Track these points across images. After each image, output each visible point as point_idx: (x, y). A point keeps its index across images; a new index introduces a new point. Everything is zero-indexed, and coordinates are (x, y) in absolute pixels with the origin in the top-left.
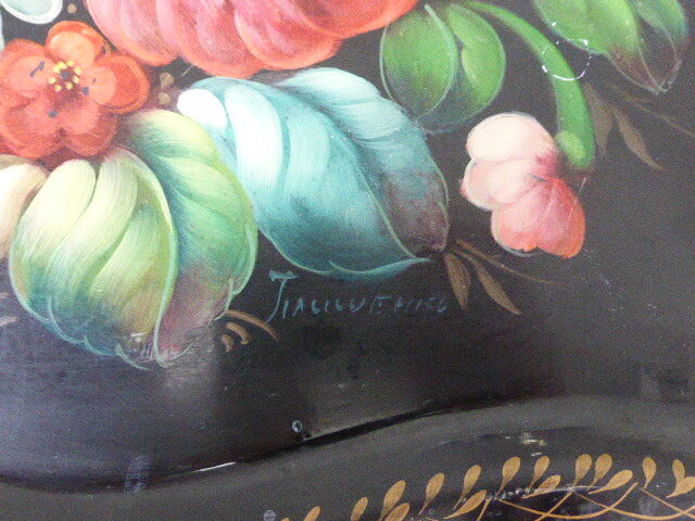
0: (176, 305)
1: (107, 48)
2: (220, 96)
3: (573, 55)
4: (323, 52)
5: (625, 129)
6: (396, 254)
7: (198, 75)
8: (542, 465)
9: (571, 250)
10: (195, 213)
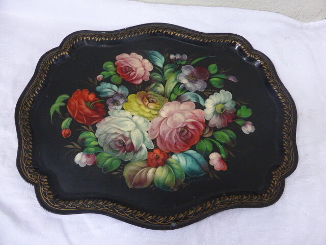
1: (161, 151)
2: (177, 156)
3: (221, 144)
4: (189, 148)
5: (229, 152)
6: (202, 173)
7: (174, 153)
9: (225, 169)
10: (176, 171)
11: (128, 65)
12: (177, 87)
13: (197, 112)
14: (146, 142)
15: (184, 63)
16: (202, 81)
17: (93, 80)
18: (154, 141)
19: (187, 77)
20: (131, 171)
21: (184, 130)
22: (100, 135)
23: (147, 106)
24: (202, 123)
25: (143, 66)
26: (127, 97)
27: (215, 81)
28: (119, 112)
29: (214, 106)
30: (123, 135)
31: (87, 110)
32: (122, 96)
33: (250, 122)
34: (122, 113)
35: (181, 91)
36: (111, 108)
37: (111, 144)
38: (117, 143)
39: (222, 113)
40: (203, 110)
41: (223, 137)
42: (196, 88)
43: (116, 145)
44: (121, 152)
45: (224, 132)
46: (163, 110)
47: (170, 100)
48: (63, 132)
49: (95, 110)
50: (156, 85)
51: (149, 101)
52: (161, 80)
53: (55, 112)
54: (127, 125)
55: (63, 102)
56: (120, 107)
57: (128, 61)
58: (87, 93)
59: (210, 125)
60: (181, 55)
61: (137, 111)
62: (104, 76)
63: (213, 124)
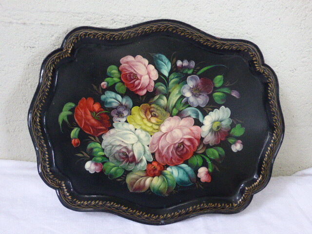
0: (168, 190)
1: (159, 164)
2: (171, 168)
3: (211, 160)
4: (182, 162)
6: (190, 183)
7: (169, 166)
8: (205, 204)
9: (209, 181)
10: (169, 181)
11: (133, 71)
12: (180, 101)
13: (195, 128)
14: (146, 155)
15: (190, 72)
16: (205, 95)
17: (98, 87)
18: (153, 154)
19: (191, 90)
20: (132, 179)
21: (181, 146)
22: (106, 146)
23: (149, 120)
24: (197, 139)
25: (149, 74)
26: (131, 109)
27: (218, 95)
28: (123, 124)
29: (212, 123)
30: (126, 148)
31: (93, 121)
32: (126, 107)
33: (240, 141)
34: (126, 125)
35: (183, 106)
36: (116, 119)
37: (116, 155)
38: (121, 154)
39: (217, 131)
40: (201, 127)
41: (213, 154)
42: (198, 102)
43: (119, 156)
44: (124, 163)
45: (216, 149)
46: (164, 125)
47: (171, 116)
48: (73, 141)
49: (101, 121)
50: (159, 98)
51: (152, 116)
52: (166, 92)
53: (64, 121)
54: (130, 138)
55: (70, 110)
56: (124, 120)
57: (133, 66)
58: (92, 102)
59: (204, 142)
60: (189, 61)
61: (140, 125)
62: (108, 84)
63: (207, 141)
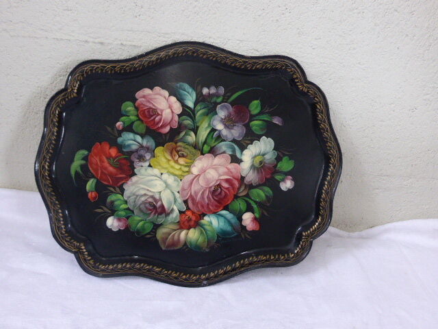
0: (208, 244)
1: (193, 213)
2: (209, 217)
3: (256, 202)
4: (221, 209)
5: (264, 211)
6: (234, 233)
7: (206, 214)
8: (254, 257)
9: (257, 229)
10: (208, 232)
11: (151, 106)
12: (210, 136)
13: (233, 166)
14: (177, 203)
15: (219, 100)
16: (240, 125)
17: (113, 129)
18: (186, 202)
19: (222, 121)
20: (164, 234)
21: (218, 189)
22: (129, 197)
23: (176, 162)
24: (237, 179)
25: (170, 107)
26: (154, 151)
27: (256, 124)
28: (146, 170)
29: (252, 158)
30: (152, 197)
31: (111, 169)
32: (148, 149)
33: (290, 177)
34: (150, 170)
35: (215, 141)
36: (137, 164)
37: (141, 207)
38: (147, 205)
39: (260, 167)
40: (239, 164)
41: (259, 195)
42: (232, 135)
43: (147, 208)
44: (152, 215)
45: (260, 189)
46: (195, 166)
47: (202, 154)
48: (90, 194)
49: (120, 168)
50: (186, 134)
51: (179, 157)
52: (192, 127)
53: (77, 173)
54: (156, 185)
55: (83, 159)
56: (147, 164)
57: (151, 99)
58: (108, 147)
59: (245, 182)
60: (217, 87)
61: (166, 168)
62: (124, 123)
63: (249, 180)
